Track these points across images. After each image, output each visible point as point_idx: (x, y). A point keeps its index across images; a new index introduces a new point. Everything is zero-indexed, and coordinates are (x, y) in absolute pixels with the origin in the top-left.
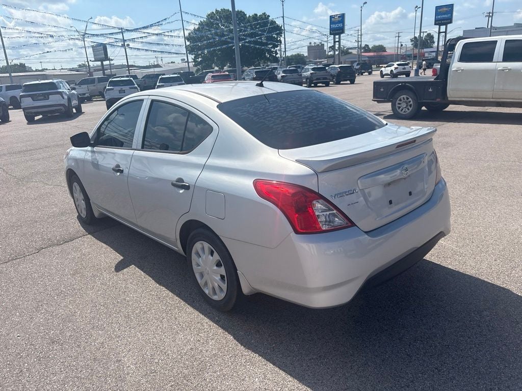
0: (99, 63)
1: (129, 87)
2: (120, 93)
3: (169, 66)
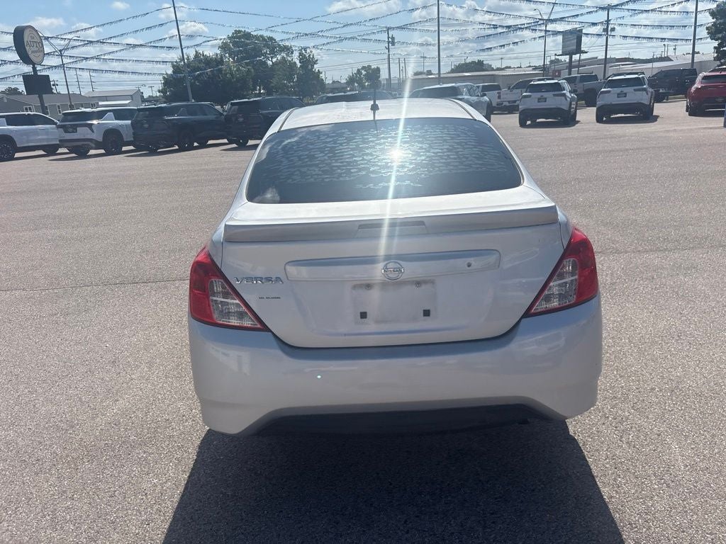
0: (566, 58)
1: (553, 93)
2: (539, 102)
3: (685, 59)
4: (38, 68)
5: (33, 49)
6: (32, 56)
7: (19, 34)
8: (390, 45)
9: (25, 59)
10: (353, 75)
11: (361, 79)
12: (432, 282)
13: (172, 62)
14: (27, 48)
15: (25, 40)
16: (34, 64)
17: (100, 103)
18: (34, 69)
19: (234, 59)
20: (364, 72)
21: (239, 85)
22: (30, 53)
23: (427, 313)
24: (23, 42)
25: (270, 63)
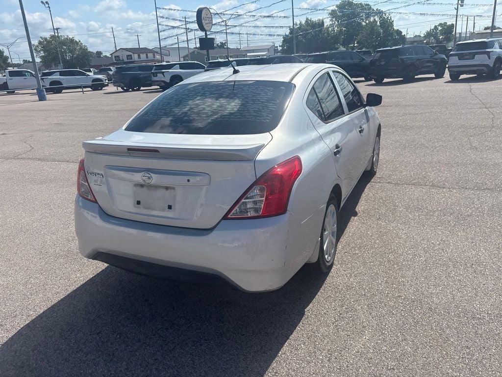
4: (208, 33)
5: (206, 22)
6: (205, 27)
7: (199, 12)
8: (459, 6)
9: (202, 28)
10: (430, 31)
11: (436, 34)
12: (174, 188)
13: (290, 27)
14: (203, 21)
15: (203, 16)
16: (206, 31)
17: (248, 54)
18: (206, 34)
19: (338, 22)
20: (440, 28)
21: (333, 41)
22: (204, 24)
23: (170, 207)
24: (202, 18)
25: (364, 24)
